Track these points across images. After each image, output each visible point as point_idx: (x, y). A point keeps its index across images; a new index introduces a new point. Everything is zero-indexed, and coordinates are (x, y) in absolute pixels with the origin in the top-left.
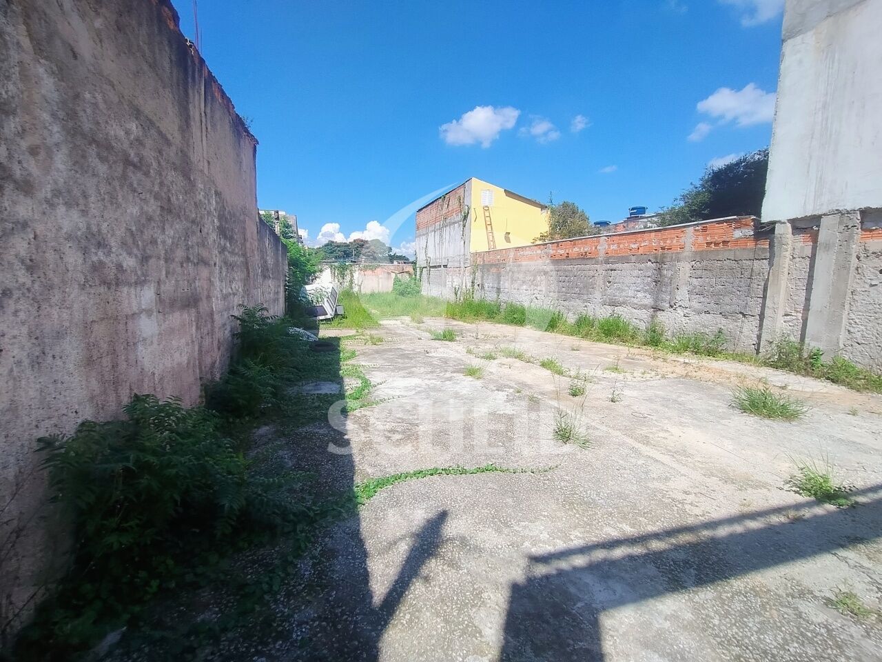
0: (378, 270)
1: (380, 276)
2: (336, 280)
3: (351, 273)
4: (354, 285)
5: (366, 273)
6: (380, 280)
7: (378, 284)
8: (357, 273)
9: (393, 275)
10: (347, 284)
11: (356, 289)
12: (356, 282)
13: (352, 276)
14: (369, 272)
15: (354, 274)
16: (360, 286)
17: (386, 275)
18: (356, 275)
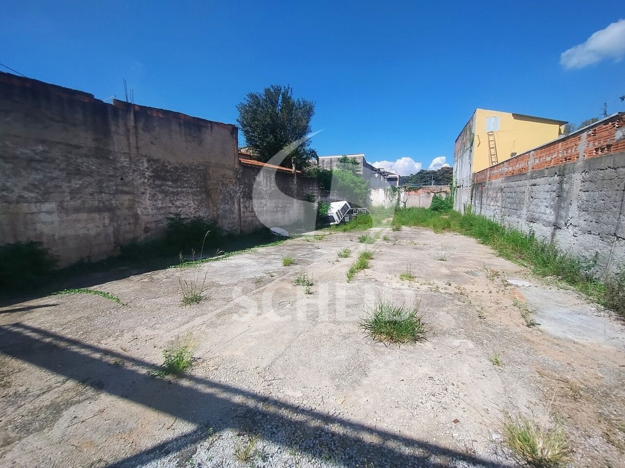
0: (420, 191)
1: (421, 195)
2: (388, 199)
3: (399, 194)
4: (400, 202)
5: (410, 193)
6: (421, 199)
7: (420, 201)
8: (403, 193)
9: (432, 194)
10: (395, 202)
11: (402, 205)
12: (402, 200)
13: (400, 196)
14: (413, 192)
15: (401, 194)
16: (405, 203)
17: (426, 194)
18: (402, 195)
